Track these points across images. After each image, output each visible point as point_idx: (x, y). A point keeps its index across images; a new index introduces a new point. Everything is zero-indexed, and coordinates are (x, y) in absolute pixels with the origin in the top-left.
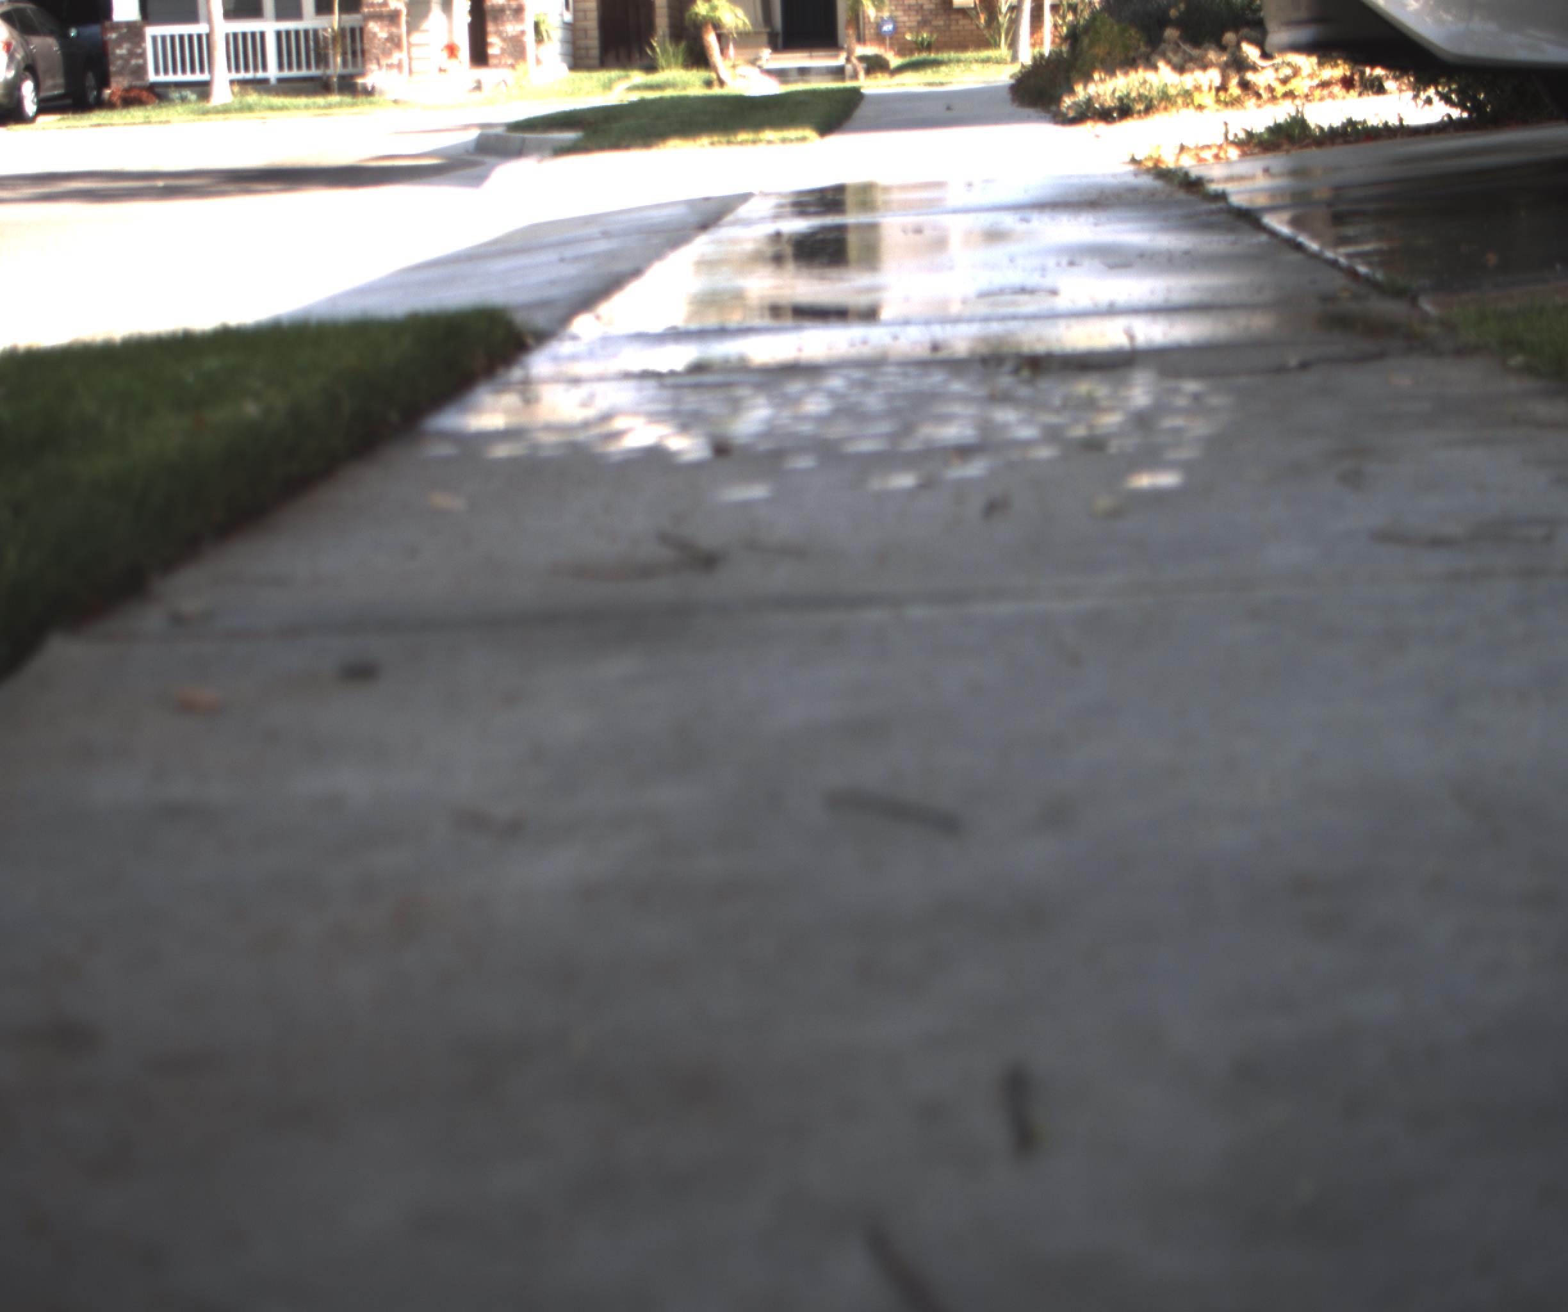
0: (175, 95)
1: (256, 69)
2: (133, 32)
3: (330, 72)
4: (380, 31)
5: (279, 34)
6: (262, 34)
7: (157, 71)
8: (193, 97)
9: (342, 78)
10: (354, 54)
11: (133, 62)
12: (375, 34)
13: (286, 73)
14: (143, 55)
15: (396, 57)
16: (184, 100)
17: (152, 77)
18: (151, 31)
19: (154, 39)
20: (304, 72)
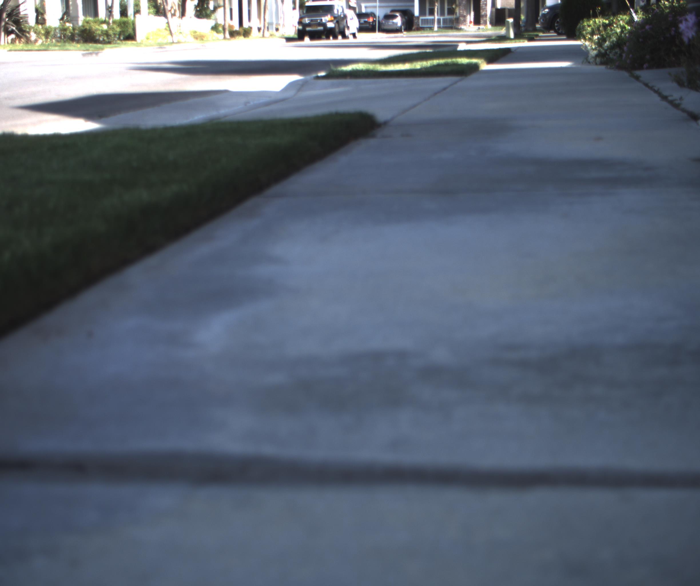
0: (426, 29)
1: (439, 25)
2: (418, 18)
3: (452, 26)
4: (462, 19)
5: (443, 19)
6: (440, 19)
7: (421, 25)
8: (428, 29)
9: (455, 27)
10: (456, 23)
11: (418, 23)
12: (461, 20)
13: (444, 26)
14: (419, 22)
15: (465, 23)
16: (427, 30)
17: (420, 26)
18: (421, 18)
19: (421, 19)
20: (447, 26)
